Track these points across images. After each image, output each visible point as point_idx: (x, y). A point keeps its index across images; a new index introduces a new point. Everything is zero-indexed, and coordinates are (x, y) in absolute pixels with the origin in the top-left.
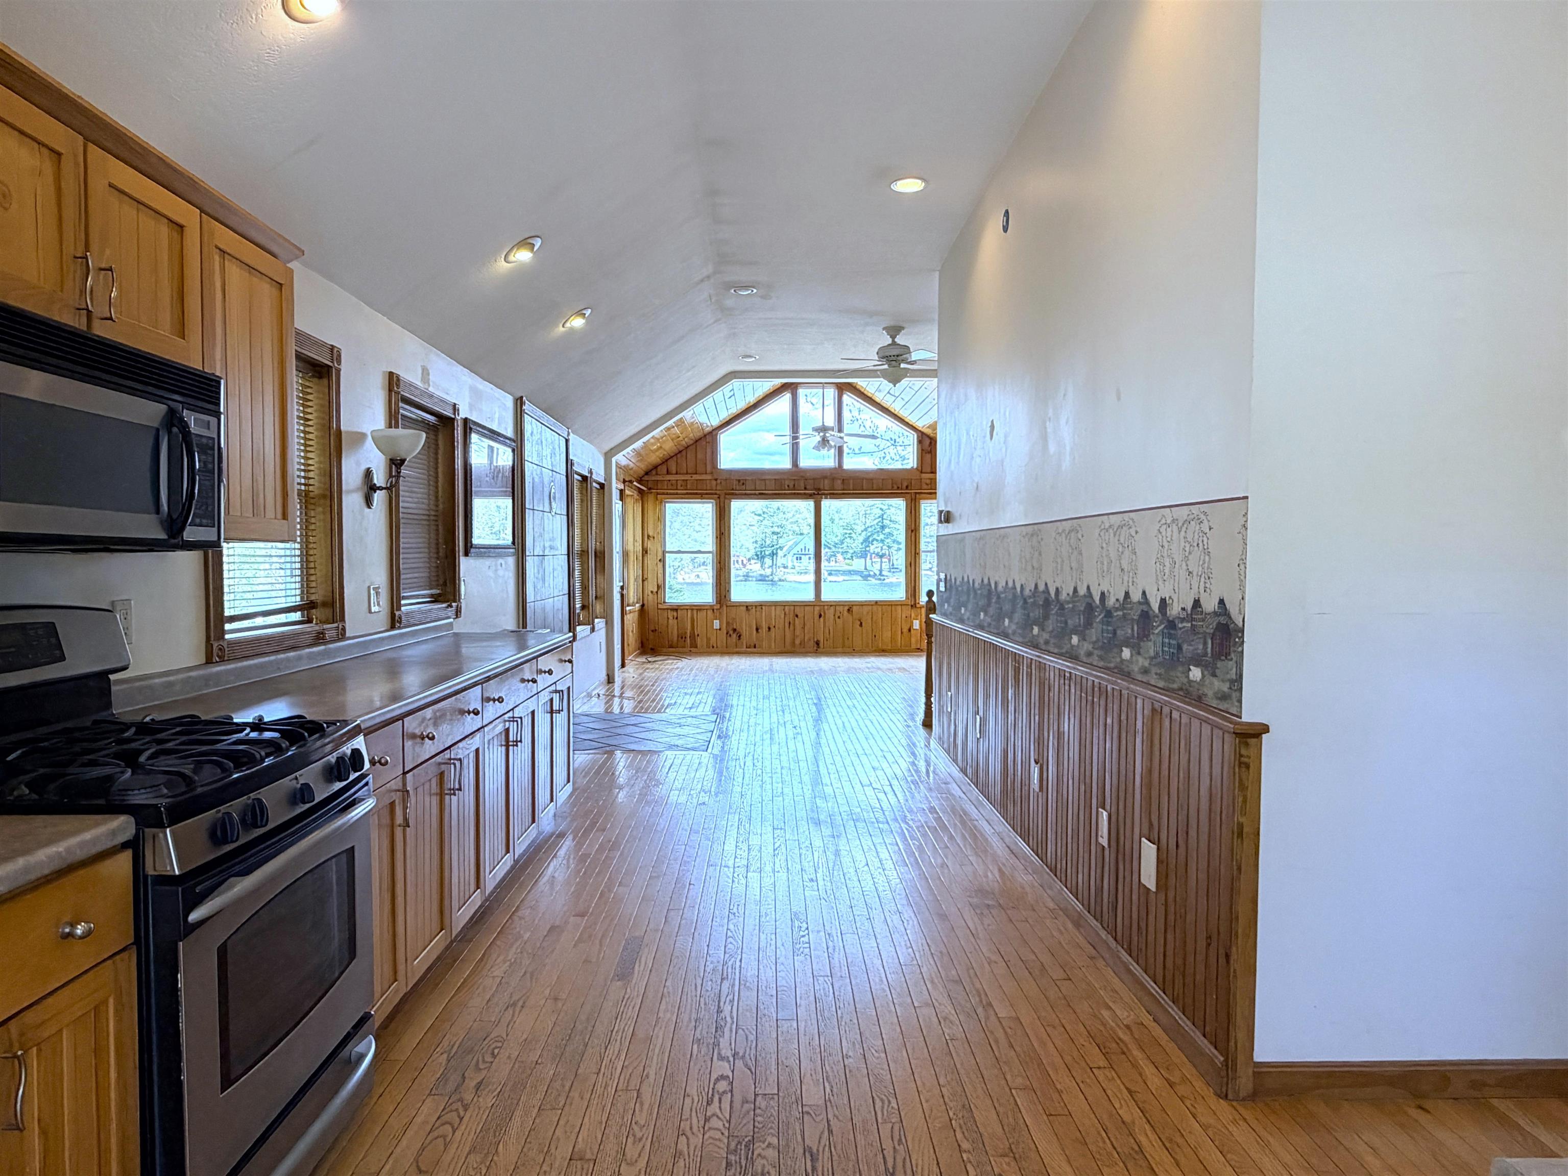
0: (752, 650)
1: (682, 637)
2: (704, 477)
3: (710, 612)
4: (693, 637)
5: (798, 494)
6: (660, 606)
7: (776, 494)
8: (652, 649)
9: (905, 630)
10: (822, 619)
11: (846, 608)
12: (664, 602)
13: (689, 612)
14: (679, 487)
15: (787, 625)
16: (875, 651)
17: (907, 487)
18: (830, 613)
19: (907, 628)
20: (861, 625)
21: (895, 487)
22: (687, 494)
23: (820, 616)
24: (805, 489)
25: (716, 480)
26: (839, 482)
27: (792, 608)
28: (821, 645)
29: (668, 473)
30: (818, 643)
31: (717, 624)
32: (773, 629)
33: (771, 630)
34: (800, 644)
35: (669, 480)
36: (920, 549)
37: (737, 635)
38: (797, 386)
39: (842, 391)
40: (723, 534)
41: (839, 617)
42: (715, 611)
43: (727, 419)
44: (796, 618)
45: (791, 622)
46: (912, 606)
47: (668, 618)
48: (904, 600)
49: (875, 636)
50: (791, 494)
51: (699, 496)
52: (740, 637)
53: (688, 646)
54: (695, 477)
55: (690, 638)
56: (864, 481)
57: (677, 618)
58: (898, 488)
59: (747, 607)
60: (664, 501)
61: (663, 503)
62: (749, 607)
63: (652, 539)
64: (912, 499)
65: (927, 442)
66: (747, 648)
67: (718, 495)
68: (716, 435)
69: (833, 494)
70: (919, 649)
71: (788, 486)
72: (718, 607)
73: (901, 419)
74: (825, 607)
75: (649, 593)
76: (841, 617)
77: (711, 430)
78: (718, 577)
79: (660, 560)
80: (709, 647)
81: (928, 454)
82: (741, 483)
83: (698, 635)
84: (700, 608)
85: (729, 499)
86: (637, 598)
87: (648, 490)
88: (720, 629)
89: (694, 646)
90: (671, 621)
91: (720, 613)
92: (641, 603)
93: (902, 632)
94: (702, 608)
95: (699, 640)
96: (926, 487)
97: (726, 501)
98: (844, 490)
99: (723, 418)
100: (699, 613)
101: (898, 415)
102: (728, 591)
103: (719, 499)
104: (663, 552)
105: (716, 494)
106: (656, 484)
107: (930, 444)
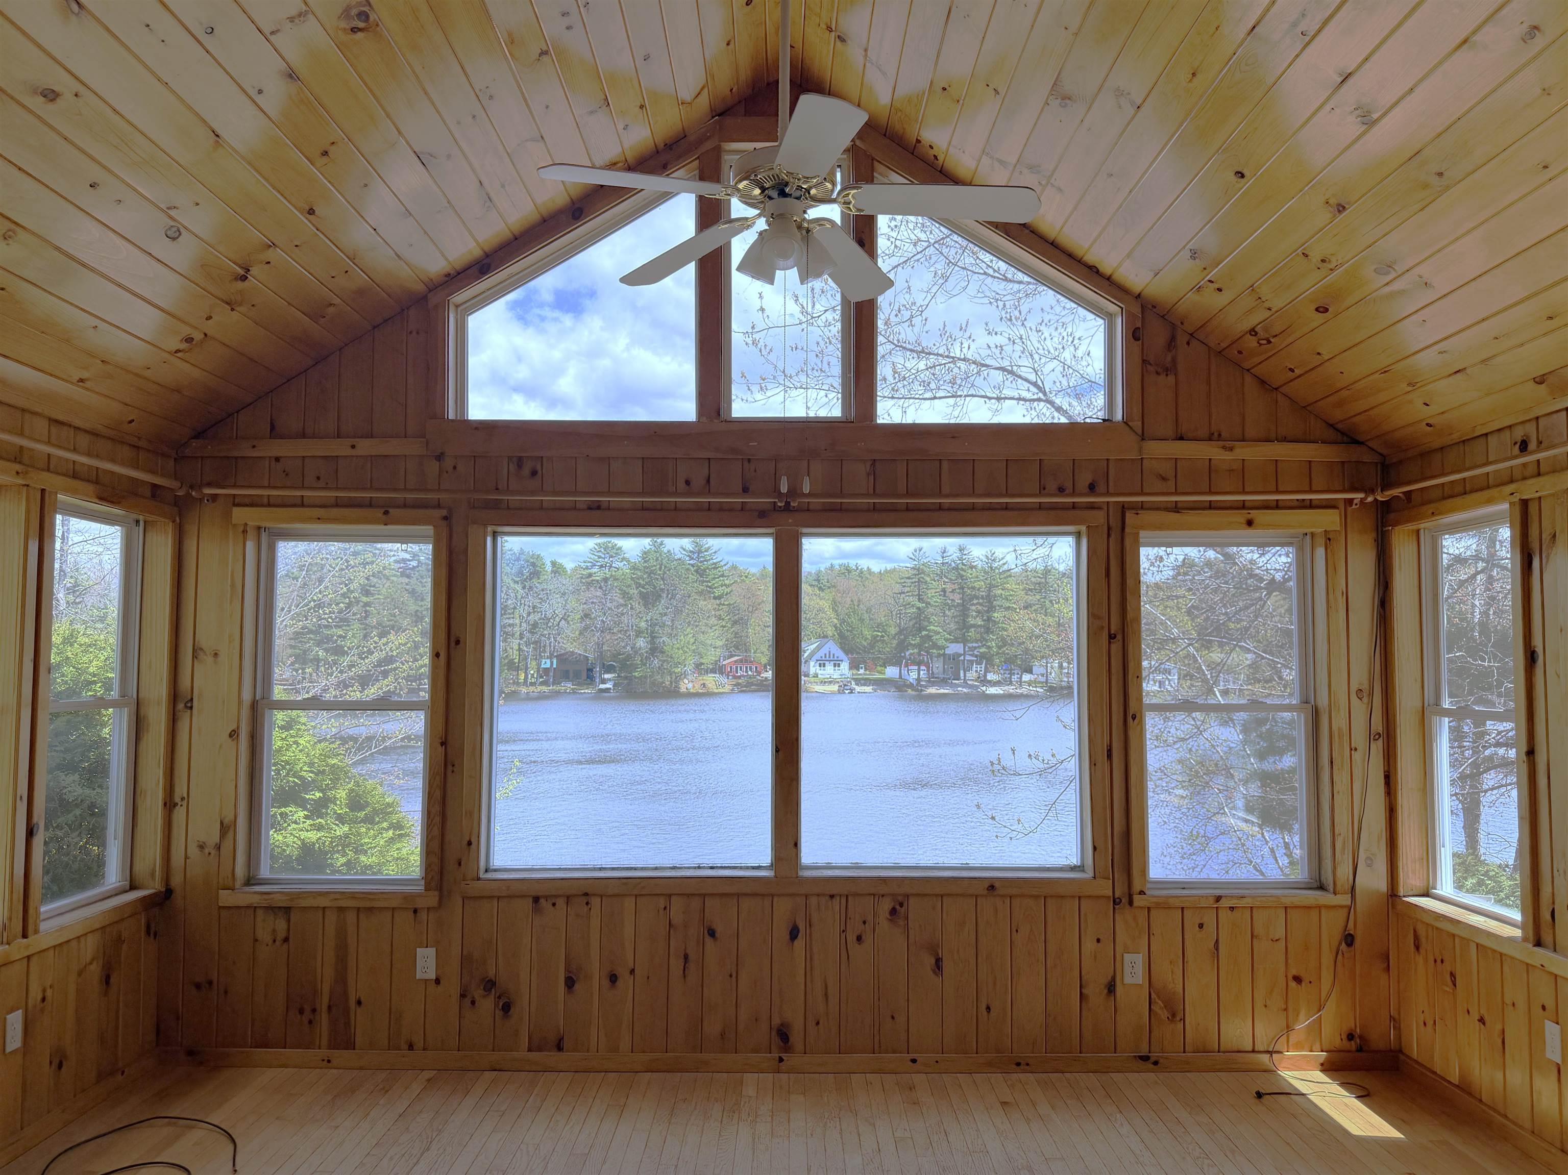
0: (551, 1057)
1: (302, 1008)
2: (394, 447)
3: (405, 919)
4: (340, 1011)
5: (721, 508)
6: (226, 898)
7: (644, 508)
8: (192, 1054)
9: (1096, 990)
10: (799, 943)
11: (886, 905)
12: (250, 881)
13: (332, 918)
14: (310, 481)
15: (676, 966)
16: (990, 1066)
17: (1092, 488)
18: (828, 921)
19: (1104, 980)
20: (938, 962)
21: (1052, 486)
22: (338, 504)
23: (794, 933)
24: (745, 490)
25: (439, 457)
26: (863, 468)
27: (695, 902)
28: (796, 1039)
29: (274, 432)
30: (783, 1035)
31: (426, 962)
32: (625, 981)
33: (620, 983)
34: (723, 1035)
35: (277, 459)
36: (1140, 699)
37: (496, 1005)
38: (717, 152)
39: (873, 170)
40: (458, 642)
41: (859, 938)
42: (423, 916)
43: (477, 253)
44: (708, 940)
45: (692, 956)
46: (1116, 902)
47: (256, 940)
48: (1089, 874)
49: (988, 1008)
50: (698, 508)
51: (379, 513)
52: (507, 1008)
53: (324, 1042)
54: (366, 447)
55: (329, 1008)
56: (945, 465)
57: (286, 940)
58: (1061, 490)
59: (536, 900)
60: (259, 528)
61: (251, 534)
62: (542, 901)
63: (209, 659)
64: (1109, 529)
65: (1158, 336)
66: (529, 1050)
67: (444, 512)
68: (442, 306)
69: (840, 509)
70: (1145, 1059)
71: (688, 482)
72: (432, 899)
73: (1070, 255)
74: (813, 901)
75: (193, 851)
76: (868, 938)
77: (420, 288)
78: (438, 793)
79: (233, 735)
80: (398, 1048)
81: (1162, 377)
82: (526, 471)
83: (359, 1003)
84: (368, 904)
85: (485, 525)
86: (141, 868)
87: (192, 487)
88: (437, 981)
89: (342, 1040)
90: (265, 950)
91: (440, 925)
92: (156, 886)
93: (1082, 996)
94: (376, 904)
95: (361, 1021)
96: (1157, 486)
97: (473, 530)
98: (875, 495)
99: (462, 247)
100: (363, 923)
101: (1062, 241)
102: (469, 843)
103: (449, 526)
104: (254, 705)
105: (439, 507)
106: (229, 470)
107: (1171, 343)
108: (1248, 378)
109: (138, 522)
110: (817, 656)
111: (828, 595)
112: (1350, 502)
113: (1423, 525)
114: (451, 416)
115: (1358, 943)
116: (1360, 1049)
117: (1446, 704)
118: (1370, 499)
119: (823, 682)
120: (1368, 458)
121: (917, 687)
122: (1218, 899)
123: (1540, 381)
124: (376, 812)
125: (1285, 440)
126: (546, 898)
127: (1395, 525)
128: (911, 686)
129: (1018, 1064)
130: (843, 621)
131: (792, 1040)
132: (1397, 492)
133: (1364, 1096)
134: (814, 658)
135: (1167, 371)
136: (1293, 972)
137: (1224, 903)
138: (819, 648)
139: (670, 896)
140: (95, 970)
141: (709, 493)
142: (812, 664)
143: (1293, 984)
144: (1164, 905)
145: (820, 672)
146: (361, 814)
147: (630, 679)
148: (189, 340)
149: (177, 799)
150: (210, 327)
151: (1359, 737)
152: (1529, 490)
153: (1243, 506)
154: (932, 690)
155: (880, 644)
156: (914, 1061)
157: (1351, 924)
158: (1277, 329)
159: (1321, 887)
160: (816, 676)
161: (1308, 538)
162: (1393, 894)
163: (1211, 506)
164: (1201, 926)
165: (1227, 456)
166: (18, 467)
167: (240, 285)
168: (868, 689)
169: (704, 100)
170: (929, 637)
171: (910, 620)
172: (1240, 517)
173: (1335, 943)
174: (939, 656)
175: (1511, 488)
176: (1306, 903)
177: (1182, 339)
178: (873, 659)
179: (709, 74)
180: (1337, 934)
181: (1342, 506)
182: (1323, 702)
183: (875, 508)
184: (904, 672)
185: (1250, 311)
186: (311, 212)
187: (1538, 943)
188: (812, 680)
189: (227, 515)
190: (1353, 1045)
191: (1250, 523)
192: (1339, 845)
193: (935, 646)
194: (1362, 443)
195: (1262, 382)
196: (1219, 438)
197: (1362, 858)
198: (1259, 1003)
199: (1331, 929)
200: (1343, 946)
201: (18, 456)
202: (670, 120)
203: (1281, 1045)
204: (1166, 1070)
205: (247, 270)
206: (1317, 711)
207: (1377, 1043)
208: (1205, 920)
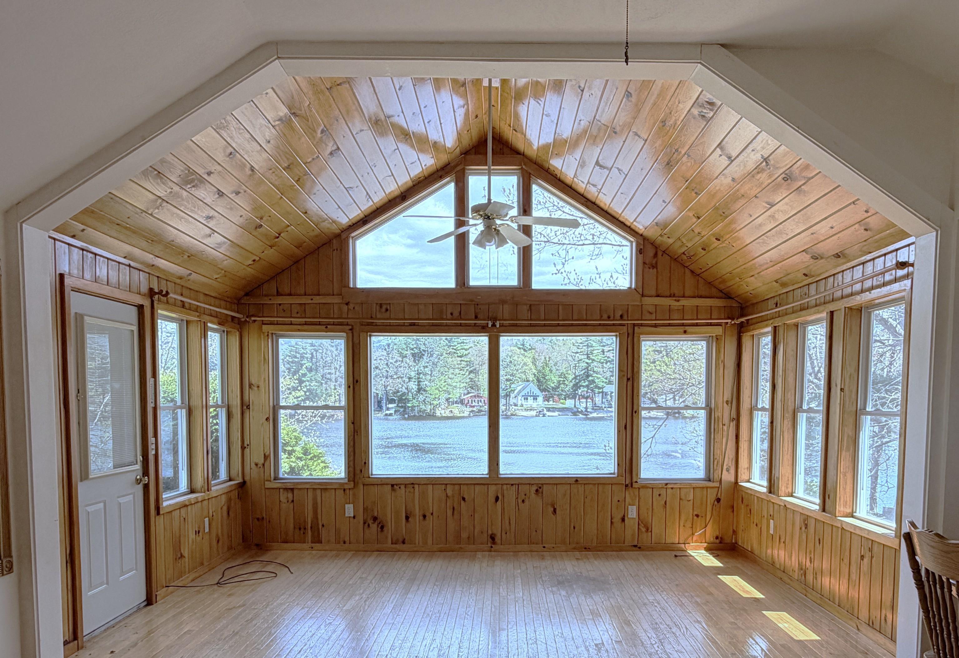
0: (399, 546)
1: (301, 527)
2: (329, 300)
3: (340, 493)
4: (315, 528)
5: (467, 325)
6: (268, 485)
7: (434, 326)
8: (257, 545)
9: (617, 520)
10: (499, 503)
11: (534, 488)
12: (276, 478)
13: (310, 493)
14: (296, 315)
15: (450, 512)
16: (575, 550)
17: (621, 317)
18: (510, 495)
19: (621, 516)
20: (555, 511)
21: (605, 316)
22: (306, 324)
23: (497, 499)
24: (476, 318)
25: (347, 304)
26: (526, 308)
27: (456, 487)
28: (498, 540)
29: (279, 294)
30: (493, 538)
31: (349, 510)
32: (429, 517)
33: (427, 518)
34: (469, 538)
35: (280, 304)
36: (638, 405)
37: (378, 526)
38: (464, 170)
39: (530, 177)
40: (357, 381)
41: (523, 501)
42: (348, 491)
43: (362, 216)
44: (462, 502)
45: (455, 508)
46: (627, 486)
47: (280, 501)
48: (616, 476)
49: (574, 528)
50: (456, 325)
51: (323, 327)
52: (382, 528)
53: (310, 541)
54: (318, 300)
55: (311, 528)
56: (561, 307)
57: (293, 501)
58: (609, 318)
59: (392, 486)
60: (272, 334)
61: (270, 335)
62: (395, 486)
63: (256, 388)
64: (628, 334)
65: (650, 252)
66: (392, 544)
67: (350, 327)
68: (347, 238)
69: (516, 325)
71: (452, 314)
72: (351, 485)
73: (614, 217)
74: (505, 486)
75: (253, 466)
76: (527, 501)
77: (338, 231)
78: (352, 444)
79: (267, 419)
80: (339, 543)
81: (651, 270)
82: (383, 309)
83: (323, 526)
84: (325, 487)
85: (367, 332)
86: (234, 472)
87: (247, 317)
88: (354, 517)
89: (317, 539)
90: (284, 506)
91: (354, 495)
92: (240, 480)
93: (612, 523)
94: (328, 487)
95: (324, 534)
96: (648, 316)
97: (362, 335)
98: (531, 320)
99: (355, 214)
100: (323, 495)
101: (610, 211)
102: (365, 463)
103: (352, 333)
104: (274, 407)
105: (348, 325)
106: (260, 309)
107: (656, 255)
108: (687, 270)
109: (224, 331)
110: (523, 393)
111: (529, 354)
112: (727, 323)
113: (755, 332)
114: (352, 286)
115: (722, 501)
116: (720, 543)
117: (759, 406)
118: (733, 322)
119: (526, 410)
120: (735, 305)
121: (586, 413)
122: (666, 484)
123: (776, 281)
124: (315, 456)
125: (701, 297)
126: (397, 485)
127: (744, 332)
128: (581, 412)
129: (585, 548)
130: (539, 371)
131: (496, 540)
132: (743, 319)
134: (521, 394)
135: (653, 267)
136: (695, 513)
137: (669, 486)
138: (524, 389)
139: (447, 484)
140: (225, 508)
141: (461, 319)
142: (519, 398)
143: (695, 518)
144: (645, 487)
145: (524, 403)
146: (309, 457)
147: (405, 407)
148: (254, 261)
149: (246, 445)
150: (262, 255)
151: (726, 420)
152: (778, 322)
153: (683, 325)
154: (595, 415)
155: (562, 386)
156: (544, 547)
157: (719, 495)
158: (692, 254)
159: (710, 481)
160: (522, 405)
161: (711, 338)
162: (736, 483)
163: (669, 325)
164: (660, 495)
165: (677, 303)
166: (198, 314)
167: (276, 240)
168: (556, 414)
169: (458, 150)
170: (593, 381)
171: (582, 371)
172: (682, 329)
173: (712, 501)
174: (599, 393)
175: (771, 321)
176: (701, 486)
177: (660, 253)
178: (558, 395)
179: (460, 142)
180: (714, 497)
181: (723, 325)
182: (713, 406)
183: (531, 325)
184: (577, 403)
186: (306, 213)
187: (770, 492)
188: (520, 408)
189: (261, 329)
190: (718, 541)
191: (685, 332)
192: (716, 463)
193: (597, 387)
194: (733, 298)
195: (692, 272)
196: (674, 296)
197: (725, 467)
198: (682, 524)
199: (711, 496)
200: (716, 502)
201: (197, 309)
202: (444, 158)
203: (690, 540)
204: (643, 550)
205: (280, 234)
206: (711, 409)
207: (727, 540)
208: (661, 493)
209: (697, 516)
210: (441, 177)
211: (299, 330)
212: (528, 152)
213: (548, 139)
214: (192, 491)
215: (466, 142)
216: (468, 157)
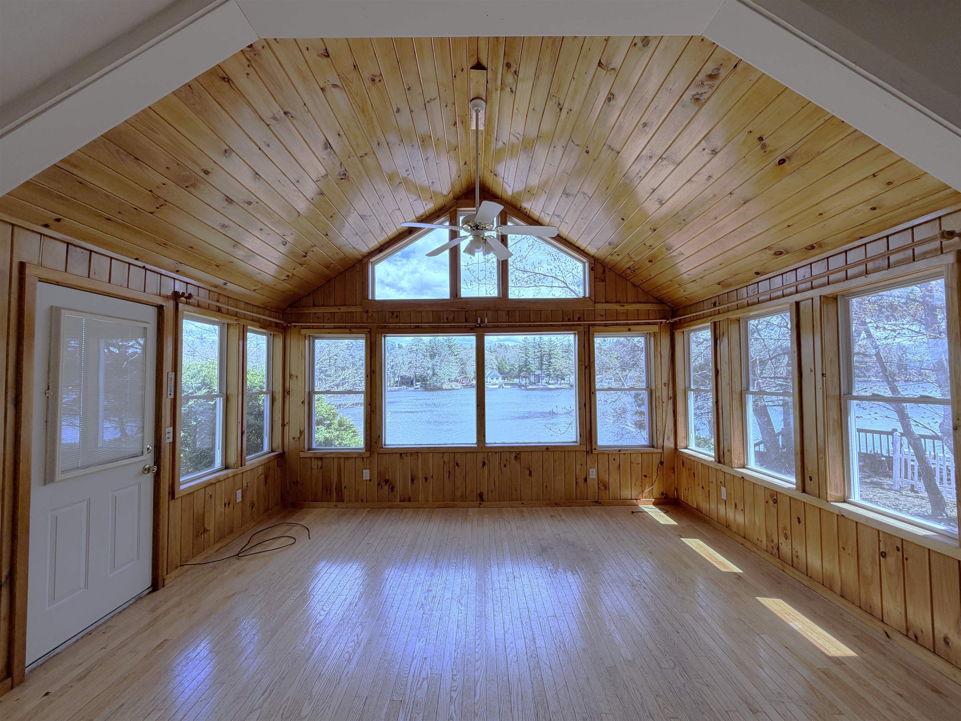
0: (406, 504)
1: (327, 489)
2: (353, 309)
3: (359, 461)
4: (339, 491)
5: (458, 327)
6: (302, 455)
7: (433, 328)
8: (293, 504)
9: (581, 481)
10: (486, 467)
11: (513, 455)
12: (309, 449)
13: (336, 461)
14: (326, 320)
15: (446, 475)
16: (547, 505)
17: (579, 319)
18: (495, 460)
19: (584, 477)
20: (530, 472)
21: (567, 319)
22: (335, 328)
23: (484, 464)
24: (466, 321)
25: (367, 312)
26: (504, 314)
27: (452, 455)
28: (485, 497)
29: (314, 306)
30: (481, 496)
31: (366, 474)
32: (430, 480)
33: (428, 480)
34: (461, 497)
35: (315, 313)
36: (595, 387)
37: (389, 488)
38: (456, 211)
39: (506, 216)
40: (374, 372)
41: (505, 466)
42: (365, 460)
43: (378, 245)
44: (456, 467)
45: (451, 472)
46: (587, 452)
47: (312, 468)
48: (578, 444)
49: (546, 487)
50: (451, 327)
51: (348, 330)
52: (392, 489)
53: (334, 500)
54: (344, 309)
55: (336, 489)
56: (531, 312)
57: (322, 468)
58: (569, 320)
59: (401, 454)
60: (310, 336)
61: (307, 337)
63: (295, 378)
64: (585, 332)
65: (600, 269)
66: (400, 502)
67: (368, 330)
68: (368, 262)
69: (497, 327)
70: (597, 502)
71: (447, 319)
72: (368, 454)
73: (571, 243)
74: (490, 454)
75: (291, 439)
76: (508, 466)
77: (360, 257)
78: (369, 421)
79: (303, 402)
80: (358, 501)
81: (601, 283)
82: (395, 316)
83: (345, 487)
84: (347, 456)
85: (382, 334)
86: (275, 445)
87: (288, 323)
88: (370, 480)
89: (340, 499)
90: (315, 471)
91: (371, 463)
92: (280, 451)
93: (576, 482)
94: (350, 456)
95: (346, 493)
96: (601, 318)
97: (378, 335)
98: (509, 322)
99: (373, 244)
100: (346, 462)
101: (568, 239)
102: (379, 436)
103: (370, 334)
104: (309, 393)
105: (367, 328)
106: (300, 318)
107: (604, 272)
108: (628, 282)
109: (271, 334)
110: (491, 375)
111: (494, 354)
112: (661, 322)
113: (685, 330)
114: (370, 299)
115: (665, 464)
116: (665, 498)
117: (692, 387)
118: (668, 322)
119: (493, 385)
120: (667, 308)
121: (525, 386)
122: (620, 451)
123: (719, 284)
124: (347, 427)
125: (640, 303)
126: (404, 454)
127: (676, 329)
128: (523, 386)
129: (556, 504)
130: (499, 364)
132: (676, 319)
133: (666, 512)
135: (602, 281)
136: (644, 474)
137: (622, 452)
138: (491, 373)
139: (444, 453)
140: (262, 477)
141: (455, 322)
142: (489, 378)
143: (644, 478)
144: (603, 453)
145: (492, 381)
146: (342, 428)
147: (425, 384)
148: (288, 276)
149: (286, 423)
150: (294, 272)
151: (665, 398)
152: (717, 318)
153: (627, 324)
154: (531, 387)
155: (512, 371)
156: (523, 503)
157: (662, 458)
158: (637, 267)
159: (653, 447)
160: (490, 382)
161: (648, 334)
162: (676, 448)
163: (617, 325)
164: (614, 459)
165: (623, 308)
166: (236, 318)
167: (304, 258)
168: (509, 387)
169: (451, 195)
171: (523, 363)
172: (626, 328)
173: (657, 465)
174: (533, 375)
175: (711, 318)
176: (648, 452)
177: (607, 270)
178: (510, 377)
179: (453, 187)
180: (658, 461)
181: (659, 323)
182: (653, 388)
183: (508, 326)
184: (521, 381)
185: (628, 262)
187: (719, 462)
188: (489, 384)
189: (300, 331)
190: (663, 497)
191: (629, 330)
192: (658, 433)
194: (665, 303)
195: (633, 284)
196: (619, 302)
197: (666, 436)
198: (633, 484)
199: (656, 460)
200: (660, 465)
201: (236, 314)
202: (440, 202)
203: (640, 497)
204: (603, 505)
205: (306, 254)
206: (651, 390)
207: (670, 496)
208: (616, 458)
209: (645, 476)
210: (438, 217)
211: (329, 333)
212: (504, 196)
213: (520, 187)
214: (227, 467)
215: (458, 189)
216: (459, 201)
